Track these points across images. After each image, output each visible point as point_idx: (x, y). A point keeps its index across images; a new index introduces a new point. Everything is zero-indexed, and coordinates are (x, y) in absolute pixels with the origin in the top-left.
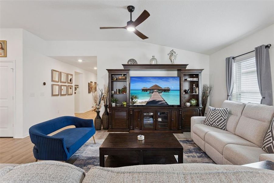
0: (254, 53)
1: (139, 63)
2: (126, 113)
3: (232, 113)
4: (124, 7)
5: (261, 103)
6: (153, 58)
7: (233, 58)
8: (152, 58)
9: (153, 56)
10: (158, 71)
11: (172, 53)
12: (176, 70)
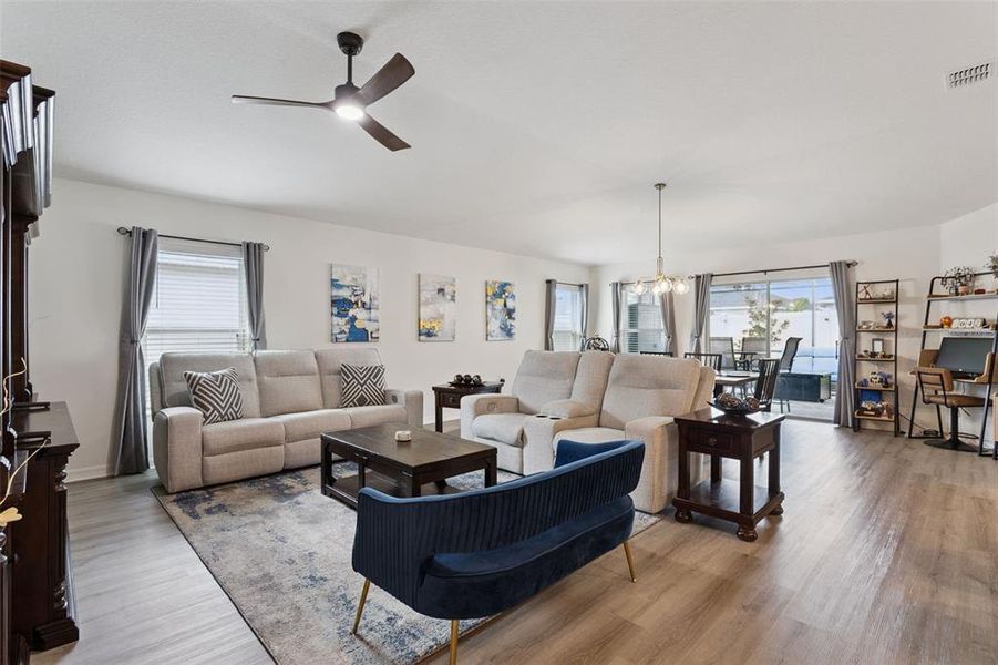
0: (243, 250)
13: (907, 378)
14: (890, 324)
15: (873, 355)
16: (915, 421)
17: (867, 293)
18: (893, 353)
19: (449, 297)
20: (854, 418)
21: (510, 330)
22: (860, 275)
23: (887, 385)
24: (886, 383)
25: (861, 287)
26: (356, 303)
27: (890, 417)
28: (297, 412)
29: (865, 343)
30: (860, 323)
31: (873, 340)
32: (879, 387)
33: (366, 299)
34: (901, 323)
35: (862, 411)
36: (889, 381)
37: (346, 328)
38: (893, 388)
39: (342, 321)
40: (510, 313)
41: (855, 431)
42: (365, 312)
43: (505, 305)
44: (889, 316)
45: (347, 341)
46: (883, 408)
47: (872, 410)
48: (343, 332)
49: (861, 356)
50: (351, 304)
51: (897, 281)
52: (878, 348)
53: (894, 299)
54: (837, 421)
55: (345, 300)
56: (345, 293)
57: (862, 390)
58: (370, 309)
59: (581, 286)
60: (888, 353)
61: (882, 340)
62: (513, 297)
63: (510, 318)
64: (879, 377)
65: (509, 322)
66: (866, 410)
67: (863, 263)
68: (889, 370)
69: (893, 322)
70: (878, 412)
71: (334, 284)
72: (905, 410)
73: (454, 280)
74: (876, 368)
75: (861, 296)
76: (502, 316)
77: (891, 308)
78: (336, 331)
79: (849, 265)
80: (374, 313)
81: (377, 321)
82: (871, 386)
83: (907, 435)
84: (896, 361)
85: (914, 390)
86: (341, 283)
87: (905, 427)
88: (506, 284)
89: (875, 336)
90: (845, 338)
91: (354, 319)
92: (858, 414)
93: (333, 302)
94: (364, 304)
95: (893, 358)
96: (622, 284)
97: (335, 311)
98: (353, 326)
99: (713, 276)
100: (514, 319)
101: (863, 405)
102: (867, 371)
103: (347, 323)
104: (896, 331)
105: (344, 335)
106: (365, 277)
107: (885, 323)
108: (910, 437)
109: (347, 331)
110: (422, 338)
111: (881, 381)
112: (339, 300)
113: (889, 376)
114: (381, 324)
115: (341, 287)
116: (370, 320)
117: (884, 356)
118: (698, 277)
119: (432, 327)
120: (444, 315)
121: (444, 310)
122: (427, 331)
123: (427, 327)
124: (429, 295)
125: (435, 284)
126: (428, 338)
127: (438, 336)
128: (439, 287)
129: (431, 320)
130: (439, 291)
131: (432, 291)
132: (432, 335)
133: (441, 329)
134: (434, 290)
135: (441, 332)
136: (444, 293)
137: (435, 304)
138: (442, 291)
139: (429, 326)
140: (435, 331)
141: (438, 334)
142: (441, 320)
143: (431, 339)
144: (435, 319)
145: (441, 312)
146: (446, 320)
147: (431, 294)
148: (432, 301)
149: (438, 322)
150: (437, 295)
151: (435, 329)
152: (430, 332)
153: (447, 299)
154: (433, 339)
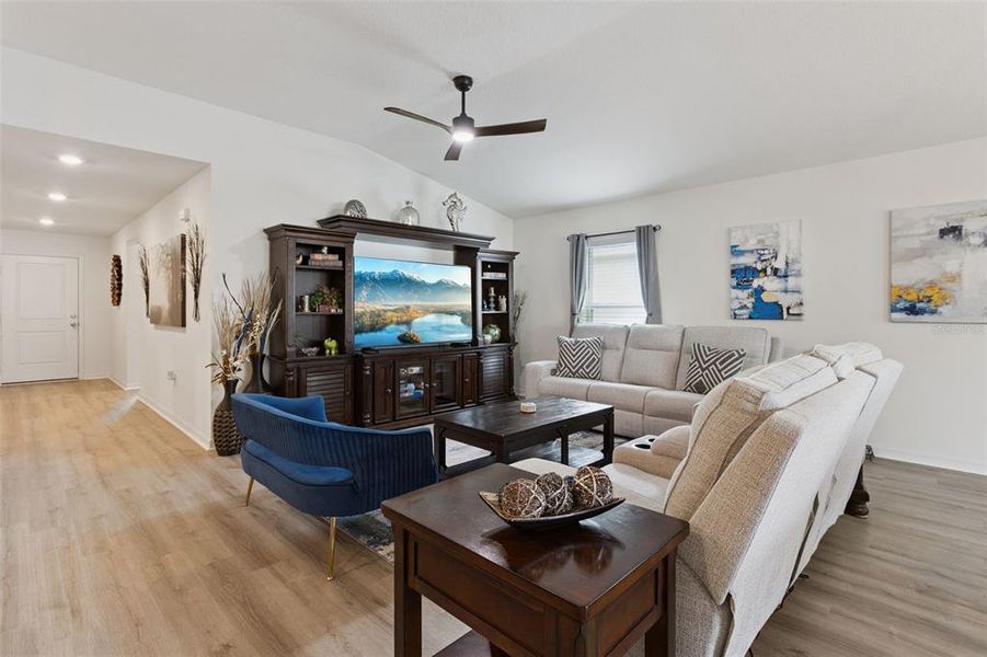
0: (634, 235)
1: (370, 216)
2: (342, 375)
3: (608, 345)
4: (449, 74)
5: (647, 322)
6: (409, 209)
7: (586, 237)
8: (405, 206)
9: (408, 203)
10: (411, 245)
11: (453, 204)
12: (451, 246)
19: (977, 240)
26: (764, 270)
28: (637, 384)
33: (779, 264)
37: (749, 303)
39: (743, 294)
42: (777, 280)
45: (750, 318)
48: (745, 307)
50: (755, 272)
55: (747, 268)
56: (747, 260)
58: (786, 276)
71: (735, 251)
78: (736, 305)
80: (791, 282)
81: (799, 292)
86: (741, 248)
91: (761, 290)
93: (733, 272)
94: (775, 271)
97: (734, 282)
98: (759, 300)
103: (750, 296)
105: (744, 311)
106: (777, 234)
109: (750, 305)
110: (896, 316)
112: (741, 269)
114: (805, 297)
115: (742, 253)
116: (786, 291)
119: (924, 297)
120: (960, 276)
121: (961, 265)
122: (907, 305)
123: (909, 298)
124: (916, 244)
125: (932, 221)
126: (912, 317)
127: (941, 313)
128: (944, 226)
129: (921, 285)
130: (943, 233)
131: (923, 235)
132: (922, 312)
133: (947, 301)
134: (928, 234)
135: (949, 307)
136: (960, 234)
137: (931, 257)
138: (953, 231)
139: (913, 297)
140: (932, 305)
141: (940, 309)
142: (949, 284)
143: (919, 318)
144: (932, 285)
145: (948, 269)
146: (967, 283)
147: (921, 241)
148: (923, 252)
149: (940, 289)
150: (937, 240)
151: (929, 301)
152: (918, 305)
153: (969, 245)
154: (926, 317)
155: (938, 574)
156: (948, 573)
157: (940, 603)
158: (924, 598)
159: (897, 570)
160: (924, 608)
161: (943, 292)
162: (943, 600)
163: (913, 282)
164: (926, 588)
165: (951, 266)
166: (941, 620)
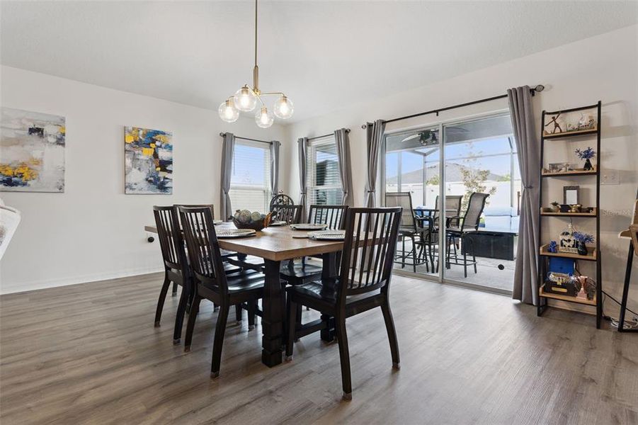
13: (615, 242)
14: (588, 165)
15: (565, 208)
16: (628, 306)
17: (557, 125)
18: (594, 205)
19: (52, 140)
20: (538, 297)
21: (163, 183)
22: (547, 102)
23: (584, 251)
24: (584, 247)
25: (548, 119)
27: (589, 298)
29: (554, 192)
30: (546, 166)
31: (565, 189)
32: (574, 253)
34: (604, 164)
35: (549, 286)
36: (588, 245)
38: (594, 257)
40: (164, 165)
41: (539, 315)
43: (156, 155)
44: (588, 154)
46: (579, 284)
47: (563, 286)
49: (549, 210)
51: (599, 105)
52: (572, 198)
53: (595, 131)
54: (517, 295)
57: (550, 257)
59: (271, 143)
60: (585, 206)
61: (577, 188)
62: (170, 148)
63: (164, 169)
64: (573, 239)
65: (162, 174)
66: (555, 284)
67: (551, 87)
68: (587, 229)
69: (593, 162)
70: (572, 289)
72: (612, 287)
73: (63, 120)
74: (569, 227)
75: (549, 129)
76: (152, 167)
77: (591, 144)
79: (532, 91)
82: (562, 252)
83: (615, 325)
84: (597, 216)
85: (626, 258)
87: (612, 311)
88: (157, 133)
89: (567, 184)
90: (528, 186)
92: (545, 290)
95: (593, 213)
96: (308, 140)
99: (384, 123)
100: (170, 172)
101: (552, 277)
102: (557, 230)
104: (598, 173)
107: (581, 163)
108: (621, 330)
111: (576, 245)
113: (589, 239)
117: (580, 209)
118: (370, 126)
119: (18, 173)
120: (42, 161)
121: (43, 154)
122: (5, 179)
123: (6, 174)
124: (12, 135)
125: (24, 121)
126: (8, 188)
127: (29, 185)
128: (32, 126)
129: (15, 165)
130: (32, 131)
131: (17, 129)
132: (16, 184)
133: (34, 177)
134: (20, 129)
135: (35, 181)
136: (42, 133)
137: (23, 146)
138: (37, 131)
139: (10, 172)
140: (23, 180)
141: (29, 182)
142: (35, 166)
143: (14, 188)
144: (23, 165)
145: (34, 156)
146: (46, 166)
147: (15, 133)
148: (17, 142)
149: (29, 169)
150: (27, 135)
151: (22, 177)
152: (13, 179)
153: (48, 142)
154: (19, 188)
155: (47, 352)
156: (53, 348)
157: (56, 368)
158: (45, 371)
159: (20, 364)
160: (46, 377)
161: (31, 171)
162: (55, 365)
163: (10, 162)
164: (42, 364)
165: (37, 154)
166: (59, 377)
